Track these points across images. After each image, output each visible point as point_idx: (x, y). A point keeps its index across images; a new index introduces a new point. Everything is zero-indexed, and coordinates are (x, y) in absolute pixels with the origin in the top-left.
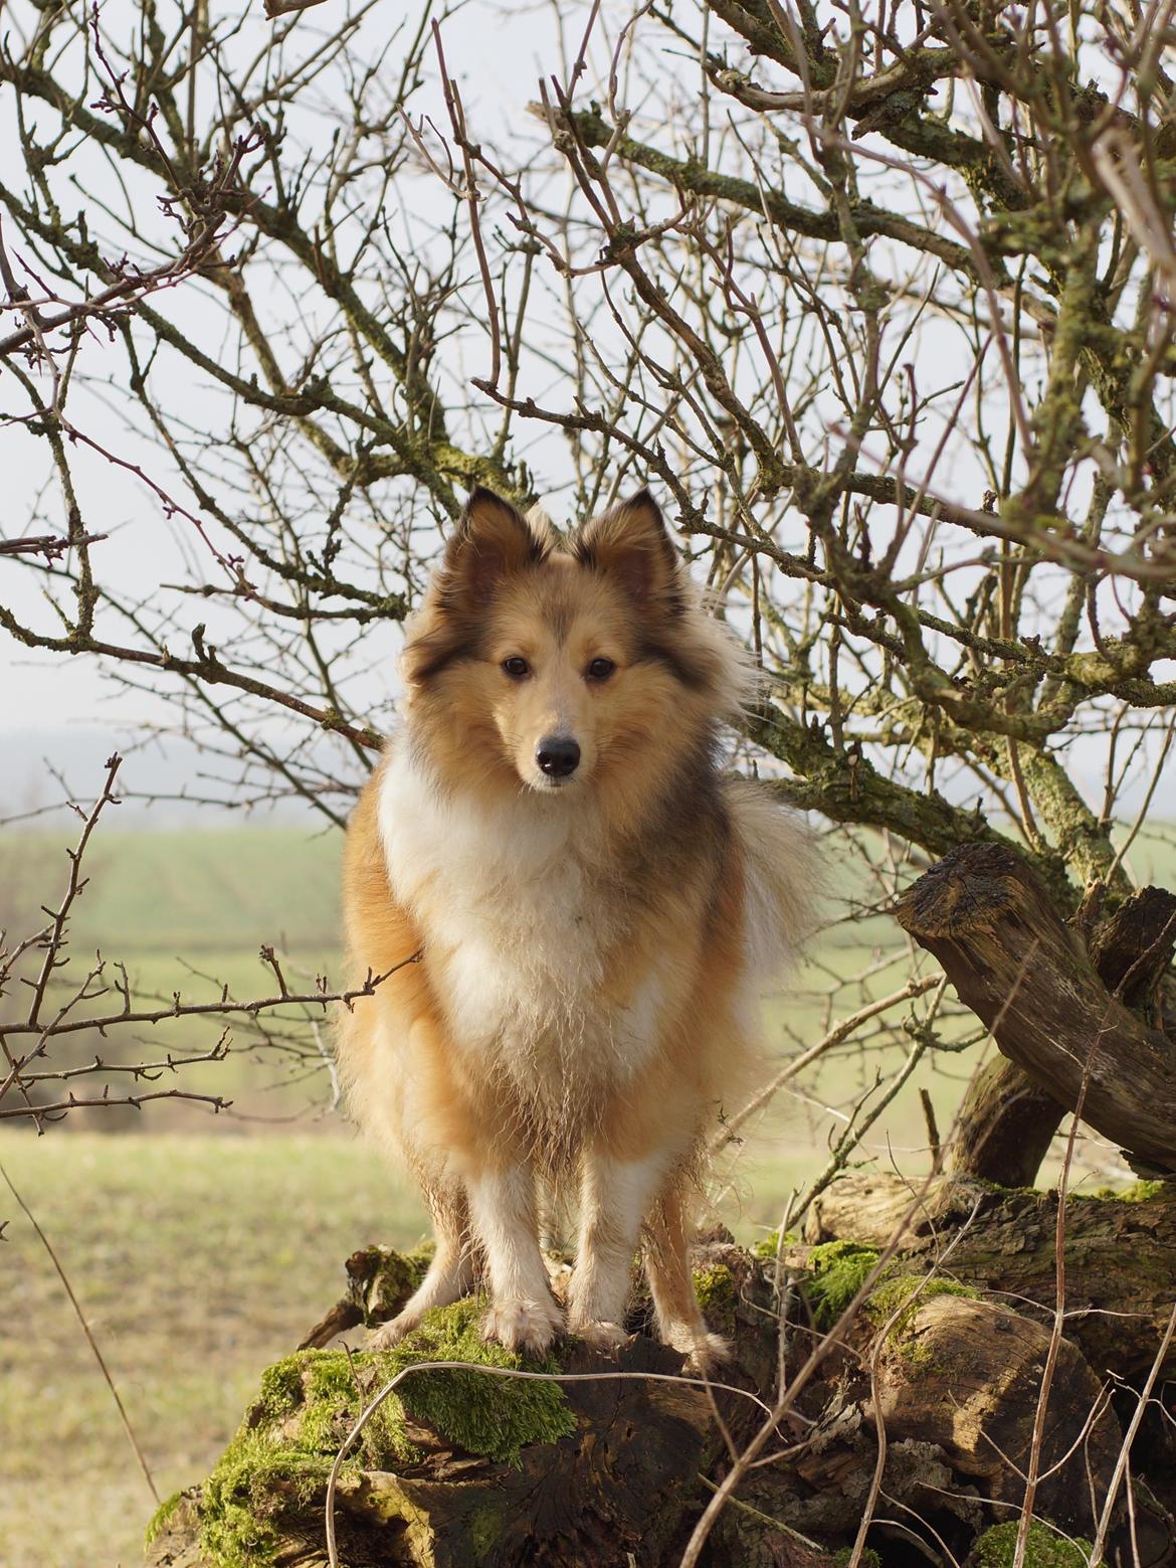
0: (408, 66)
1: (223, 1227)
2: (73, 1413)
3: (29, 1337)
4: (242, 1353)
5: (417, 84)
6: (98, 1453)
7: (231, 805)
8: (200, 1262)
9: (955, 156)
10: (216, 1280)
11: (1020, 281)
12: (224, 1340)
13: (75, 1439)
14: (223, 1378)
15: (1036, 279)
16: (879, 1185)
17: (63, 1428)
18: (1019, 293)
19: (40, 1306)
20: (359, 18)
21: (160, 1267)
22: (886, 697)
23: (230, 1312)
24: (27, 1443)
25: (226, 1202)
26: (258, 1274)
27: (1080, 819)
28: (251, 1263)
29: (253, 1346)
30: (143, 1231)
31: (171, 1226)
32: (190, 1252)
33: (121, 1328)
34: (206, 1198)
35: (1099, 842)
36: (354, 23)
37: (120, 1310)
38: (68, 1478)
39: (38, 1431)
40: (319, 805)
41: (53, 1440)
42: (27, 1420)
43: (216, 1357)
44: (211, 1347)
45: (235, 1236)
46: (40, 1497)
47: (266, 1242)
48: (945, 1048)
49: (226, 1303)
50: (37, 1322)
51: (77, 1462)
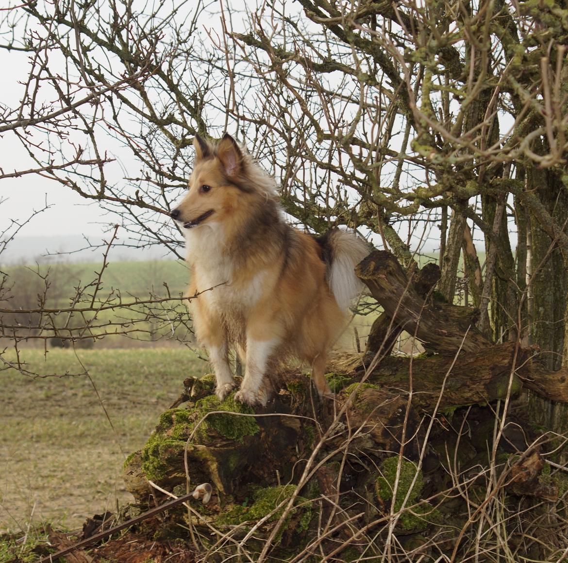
0: (192, 24)
1: (121, 374)
2: (81, 428)
3: (67, 407)
4: (129, 410)
5: (195, 29)
6: (89, 440)
7: (138, 247)
8: (115, 384)
9: (363, 45)
10: (120, 389)
11: (381, 83)
12: (124, 406)
13: (82, 436)
14: (124, 417)
15: (387, 82)
16: (343, 356)
17: (78, 433)
18: (381, 87)
19: (70, 398)
20: (177, 10)
21: (104, 386)
22: (340, 209)
23: (124, 398)
24: (68, 437)
25: (122, 367)
26: (132, 387)
27: (400, 245)
28: (130, 385)
29: (132, 408)
30: (98, 376)
31: (106, 374)
32: (112, 382)
33: (92, 404)
34: (116, 366)
35: (407, 252)
36: (175, 12)
37: (93, 399)
38: (81, 447)
39: (72, 434)
40: (167, 246)
41: (76, 436)
42: (68, 431)
43: (122, 411)
44: (120, 409)
45: (125, 377)
46: (73, 453)
47: (133, 378)
48: (362, 314)
49: (123, 395)
50: (69, 402)
51: (83, 442)
